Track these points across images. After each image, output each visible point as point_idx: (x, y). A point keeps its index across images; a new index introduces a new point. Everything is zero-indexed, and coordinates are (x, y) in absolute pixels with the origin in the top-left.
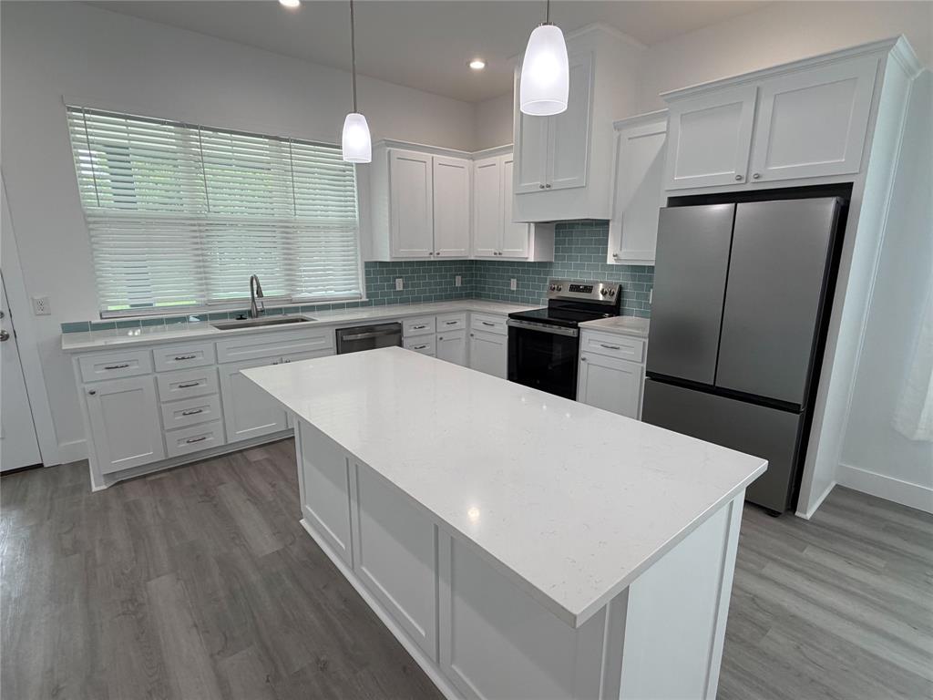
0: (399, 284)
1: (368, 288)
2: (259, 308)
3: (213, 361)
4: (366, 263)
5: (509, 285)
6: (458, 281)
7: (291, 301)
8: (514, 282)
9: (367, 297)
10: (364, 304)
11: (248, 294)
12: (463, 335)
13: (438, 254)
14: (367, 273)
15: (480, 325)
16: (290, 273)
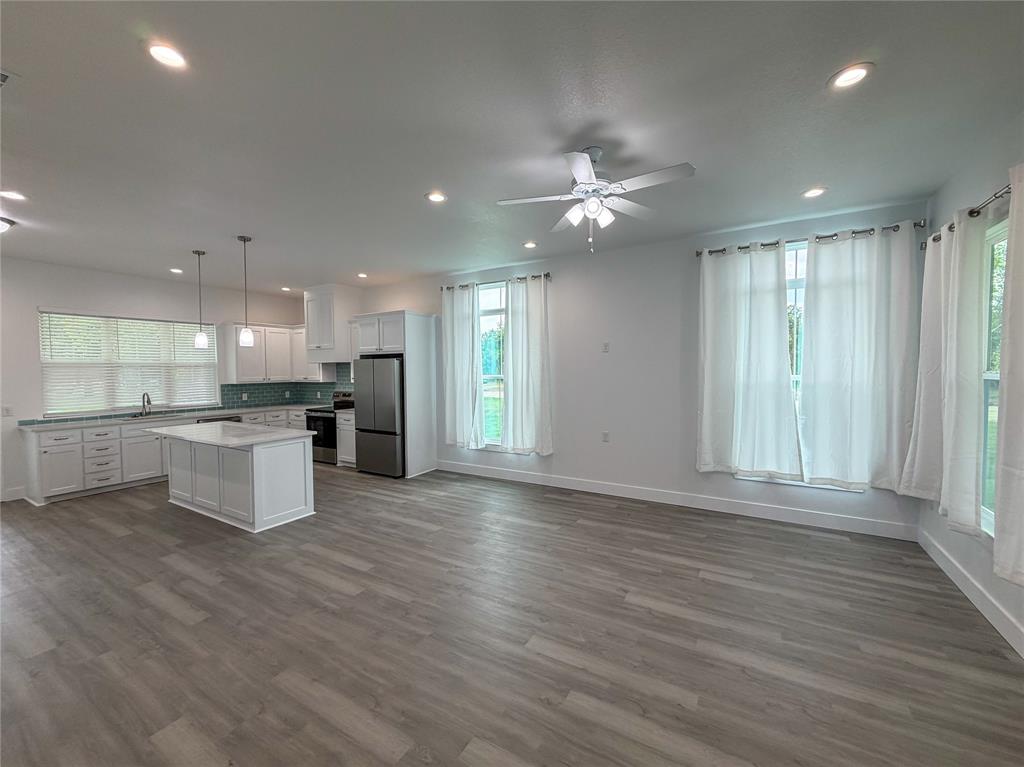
0: (245, 397)
1: (223, 399)
2: (147, 410)
3: (118, 437)
4: (222, 386)
7: (169, 407)
8: (319, 393)
9: (222, 404)
10: (220, 408)
11: (141, 404)
13: (269, 379)
14: (222, 391)
15: (293, 417)
16: (170, 391)
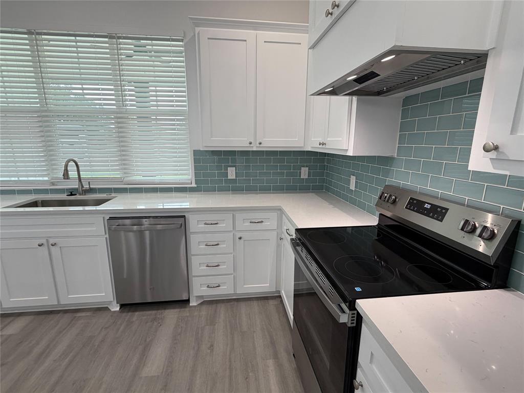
0: (232, 173)
1: (196, 175)
4: (194, 151)
5: (348, 182)
6: (304, 173)
8: (353, 179)
9: (196, 184)
10: (193, 190)
12: (273, 236)
13: (260, 144)
14: (196, 161)
